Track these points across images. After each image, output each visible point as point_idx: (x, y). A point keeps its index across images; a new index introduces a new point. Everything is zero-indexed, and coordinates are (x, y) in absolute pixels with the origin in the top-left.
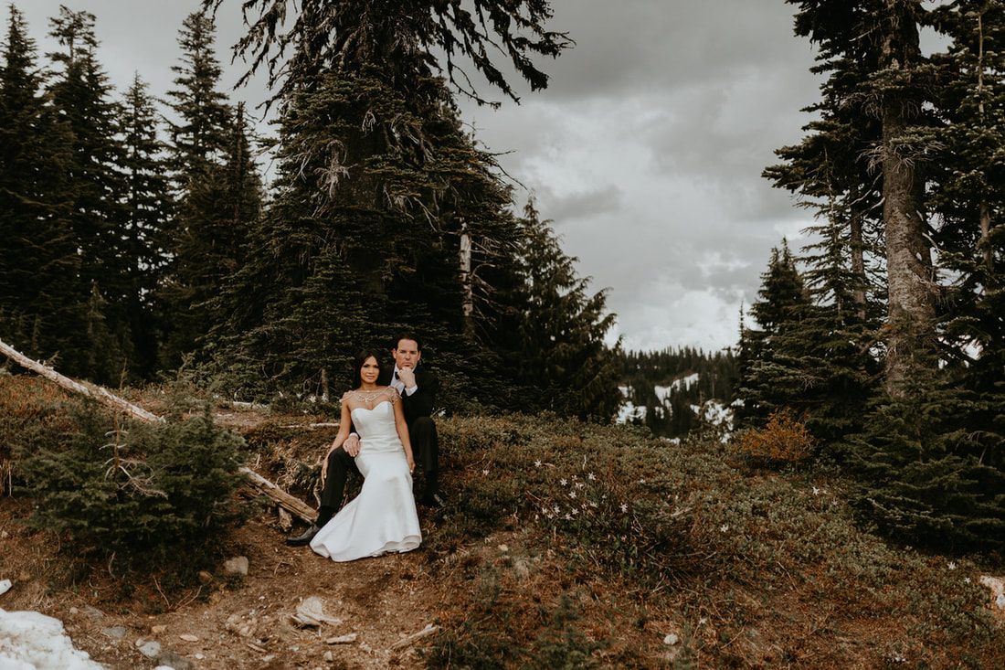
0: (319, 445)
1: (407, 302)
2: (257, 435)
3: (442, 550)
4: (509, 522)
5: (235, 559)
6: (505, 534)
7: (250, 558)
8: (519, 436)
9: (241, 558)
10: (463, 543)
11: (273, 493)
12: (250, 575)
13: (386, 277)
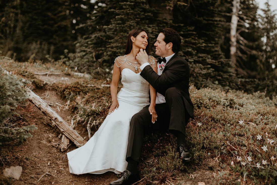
0: (100, 97)
1: (182, 25)
2: (69, 89)
3: (156, 179)
4: (211, 164)
5: (12, 167)
6: (207, 172)
7: (24, 168)
8: (235, 103)
9: (18, 167)
10: (172, 176)
11: (60, 125)
12: (20, 180)
13: (169, 7)
